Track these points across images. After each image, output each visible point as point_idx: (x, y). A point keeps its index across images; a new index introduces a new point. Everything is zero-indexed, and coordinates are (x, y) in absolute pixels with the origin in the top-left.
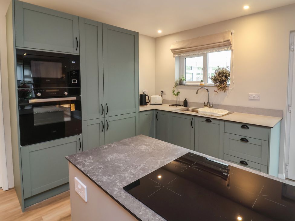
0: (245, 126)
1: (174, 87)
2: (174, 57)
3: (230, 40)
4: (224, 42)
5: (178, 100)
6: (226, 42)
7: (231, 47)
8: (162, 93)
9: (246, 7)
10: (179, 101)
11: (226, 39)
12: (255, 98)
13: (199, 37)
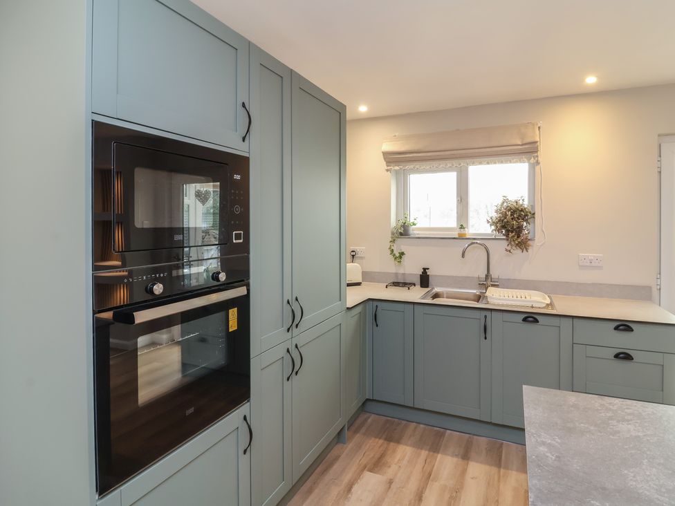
0: (624, 326)
1: (391, 242)
2: (387, 170)
3: (537, 142)
4: (522, 145)
5: (401, 271)
6: (526, 146)
7: (537, 156)
8: (353, 256)
9: (591, 80)
10: (404, 274)
11: (529, 140)
12: (593, 264)
13: (458, 130)
